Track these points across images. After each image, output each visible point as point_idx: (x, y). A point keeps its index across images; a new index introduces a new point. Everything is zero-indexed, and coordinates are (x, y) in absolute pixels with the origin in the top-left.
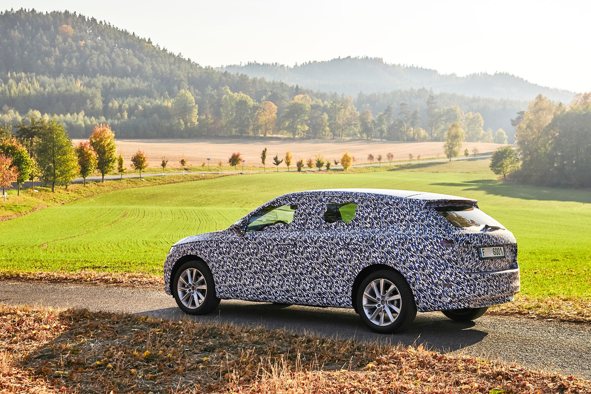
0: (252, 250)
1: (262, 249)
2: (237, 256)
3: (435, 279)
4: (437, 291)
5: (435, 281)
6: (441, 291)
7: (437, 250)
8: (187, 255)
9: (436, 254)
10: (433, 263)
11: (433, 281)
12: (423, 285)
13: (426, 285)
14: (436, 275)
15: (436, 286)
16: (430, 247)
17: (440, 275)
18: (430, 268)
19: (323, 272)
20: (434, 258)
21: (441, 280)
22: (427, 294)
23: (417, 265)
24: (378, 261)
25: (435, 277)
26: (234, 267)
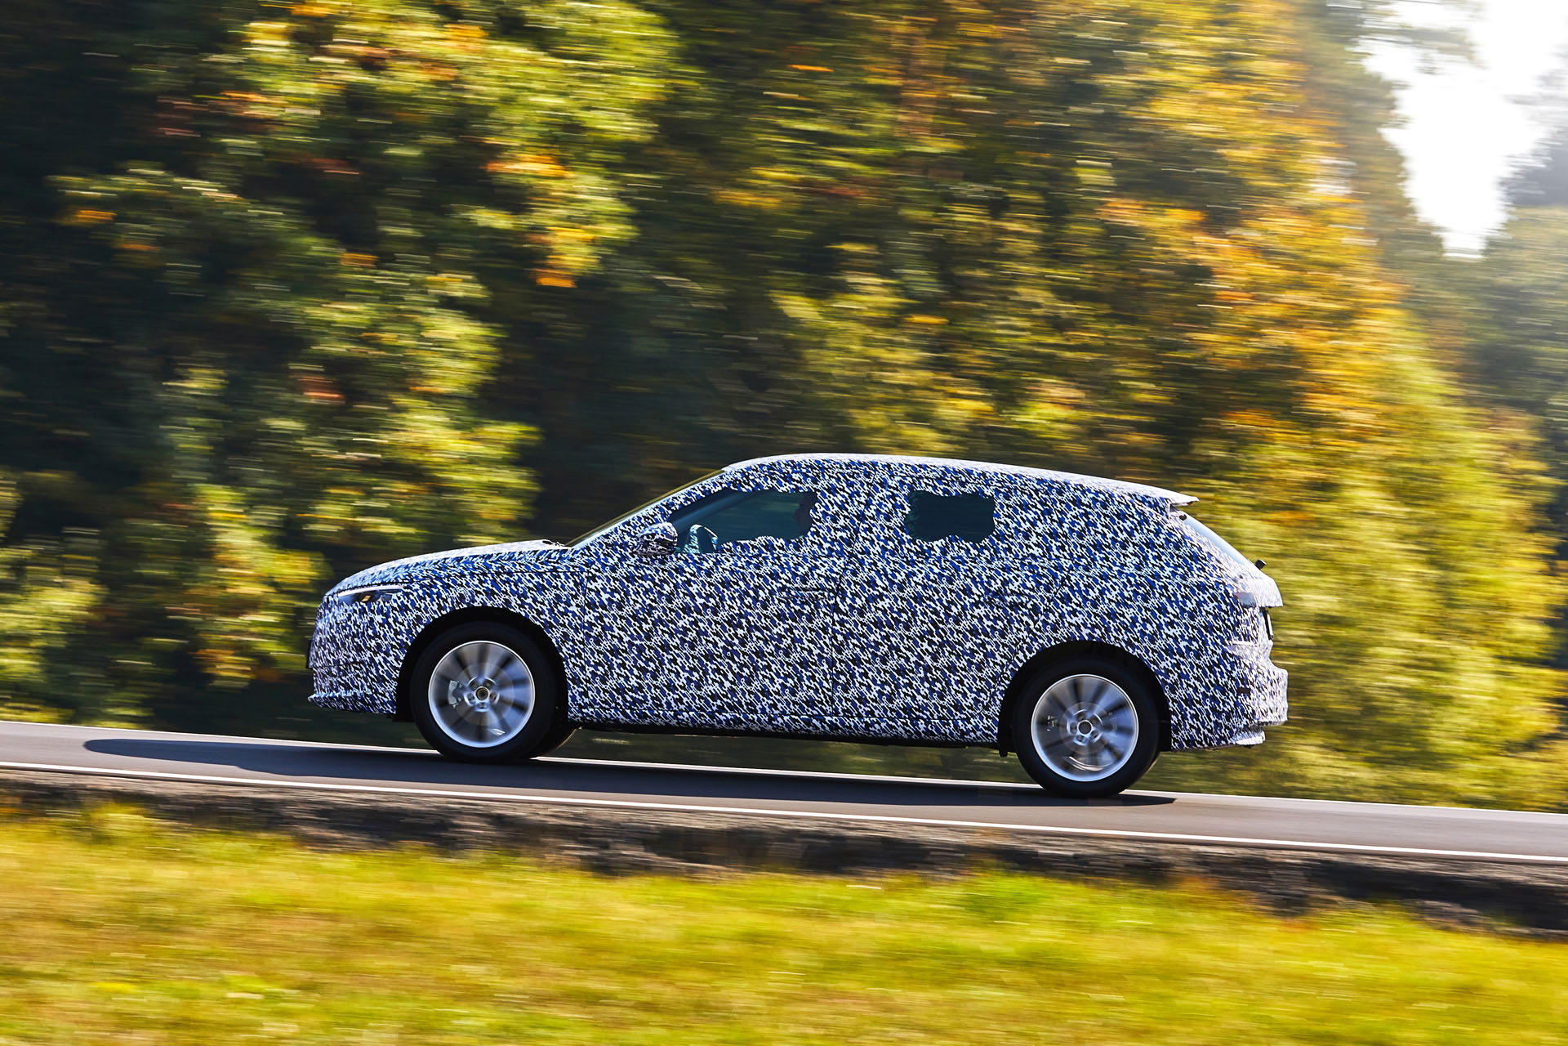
0: (700, 601)
1: (732, 598)
2: (650, 614)
3: (1222, 677)
4: (1224, 702)
5: (1222, 681)
6: (1232, 703)
7: (1226, 613)
8: (471, 608)
9: (1223, 621)
10: (1218, 641)
11: (1217, 681)
12: (1196, 689)
13: (1203, 690)
14: (1225, 667)
15: (1223, 692)
16: (1211, 605)
17: (1233, 668)
18: (1213, 652)
19: (922, 659)
20: (1220, 630)
21: (1233, 679)
22: (1203, 710)
23: (1183, 644)
24: (1084, 634)
25: (1221, 673)
26: (638, 642)
